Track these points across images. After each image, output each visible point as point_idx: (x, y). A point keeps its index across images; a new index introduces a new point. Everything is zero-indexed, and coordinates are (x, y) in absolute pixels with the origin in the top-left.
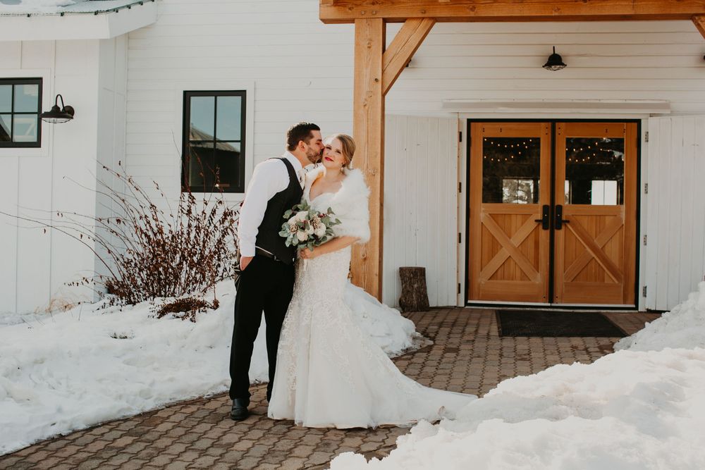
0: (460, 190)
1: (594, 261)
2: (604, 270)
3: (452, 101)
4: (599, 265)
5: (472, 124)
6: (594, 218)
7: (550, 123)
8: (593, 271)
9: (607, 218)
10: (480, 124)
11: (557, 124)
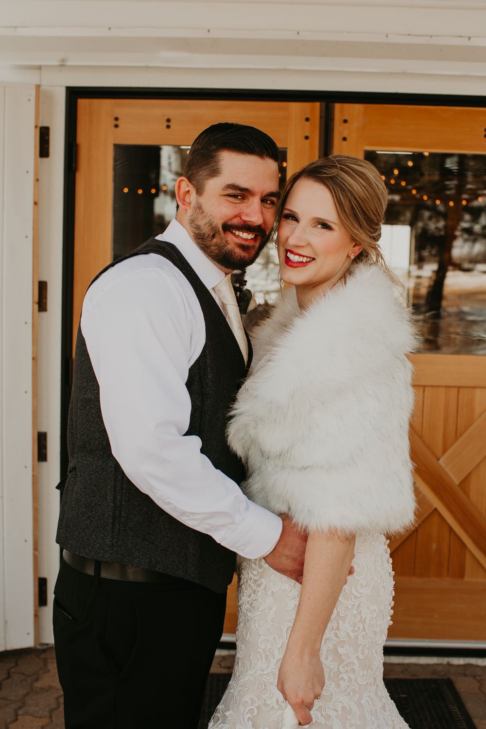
0: (42, 304)
1: (435, 519)
2: (464, 545)
3: (21, 32)
4: (451, 529)
5: (83, 103)
6: (443, 390)
7: (318, 104)
8: (434, 546)
9: (478, 391)
10: (107, 104)
11: (337, 106)
